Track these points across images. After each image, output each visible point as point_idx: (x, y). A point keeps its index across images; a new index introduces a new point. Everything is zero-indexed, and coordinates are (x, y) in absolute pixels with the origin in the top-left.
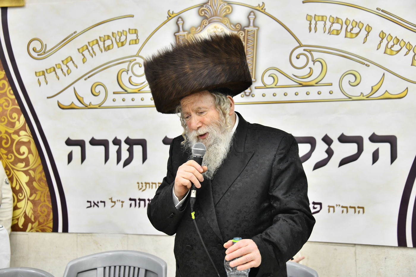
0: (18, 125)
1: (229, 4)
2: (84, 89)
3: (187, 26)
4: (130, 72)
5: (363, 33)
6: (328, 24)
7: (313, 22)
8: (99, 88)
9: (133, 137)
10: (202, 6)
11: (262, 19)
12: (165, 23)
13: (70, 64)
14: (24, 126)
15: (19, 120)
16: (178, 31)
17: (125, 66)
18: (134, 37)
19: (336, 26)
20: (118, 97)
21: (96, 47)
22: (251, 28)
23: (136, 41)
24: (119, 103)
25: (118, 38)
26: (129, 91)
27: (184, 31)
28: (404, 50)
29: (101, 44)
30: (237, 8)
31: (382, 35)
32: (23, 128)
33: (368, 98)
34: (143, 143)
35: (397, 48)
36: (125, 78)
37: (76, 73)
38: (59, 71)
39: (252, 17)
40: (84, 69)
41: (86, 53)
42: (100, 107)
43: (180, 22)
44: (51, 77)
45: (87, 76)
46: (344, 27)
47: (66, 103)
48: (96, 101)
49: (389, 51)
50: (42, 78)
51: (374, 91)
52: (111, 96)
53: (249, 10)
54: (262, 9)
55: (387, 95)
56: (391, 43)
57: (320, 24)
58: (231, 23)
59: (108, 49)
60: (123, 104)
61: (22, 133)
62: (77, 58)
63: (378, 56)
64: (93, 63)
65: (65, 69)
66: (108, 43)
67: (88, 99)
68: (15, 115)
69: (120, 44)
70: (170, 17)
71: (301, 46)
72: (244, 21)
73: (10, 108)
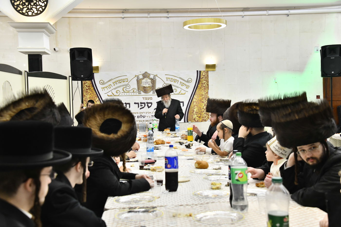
0: (97, 100)
1: (149, 74)
2: (114, 92)
3: (140, 78)
4: (126, 88)
5: (177, 82)
6: (170, 80)
7: (167, 79)
8: (118, 92)
9: (127, 102)
10: (143, 74)
11: (157, 78)
12: (134, 77)
13: (111, 86)
14: (98, 100)
15: (97, 99)
16: (138, 79)
17: (125, 87)
18: (127, 80)
19: (172, 80)
20: (123, 94)
21: (117, 82)
22: (154, 79)
23: (127, 81)
24: (123, 95)
25: (123, 80)
26: (126, 92)
27: (139, 79)
28: (185, 85)
29: (119, 82)
30: (151, 75)
31: (181, 82)
32: (98, 101)
33: (178, 94)
34: (129, 104)
35: (183, 85)
36: (125, 89)
37: (112, 88)
38: (108, 88)
39: (154, 77)
40: (114, 87)
41: (115, 83)
42: (118, 96)
43: (138, 77)
44: (106, 89)
45: (115, 89)
46: (174, 80)
47: (110, 95)
48: (117, 94)
49: (182, 85)
50: (103, 89)
51: (179, 93)
52: (121, 93)
53: (153, 76)
54: (157, 76)
55: (182, 94)
56: (182, 84)
57: (169, 79)
58: (150, 78)
59: (120, 83)
60: (124, 95)
61: (98, 102)
62: (112, 85)
63: (180, 86)
64: (116, 86)
65: (109, 87)
66: (120, 81)
67: (115, 94)
68: (96, 98)
69: (123, 82)
70: (136, 76)
71: (165, 83)
72: (153, 78)
73: (94, 96)
